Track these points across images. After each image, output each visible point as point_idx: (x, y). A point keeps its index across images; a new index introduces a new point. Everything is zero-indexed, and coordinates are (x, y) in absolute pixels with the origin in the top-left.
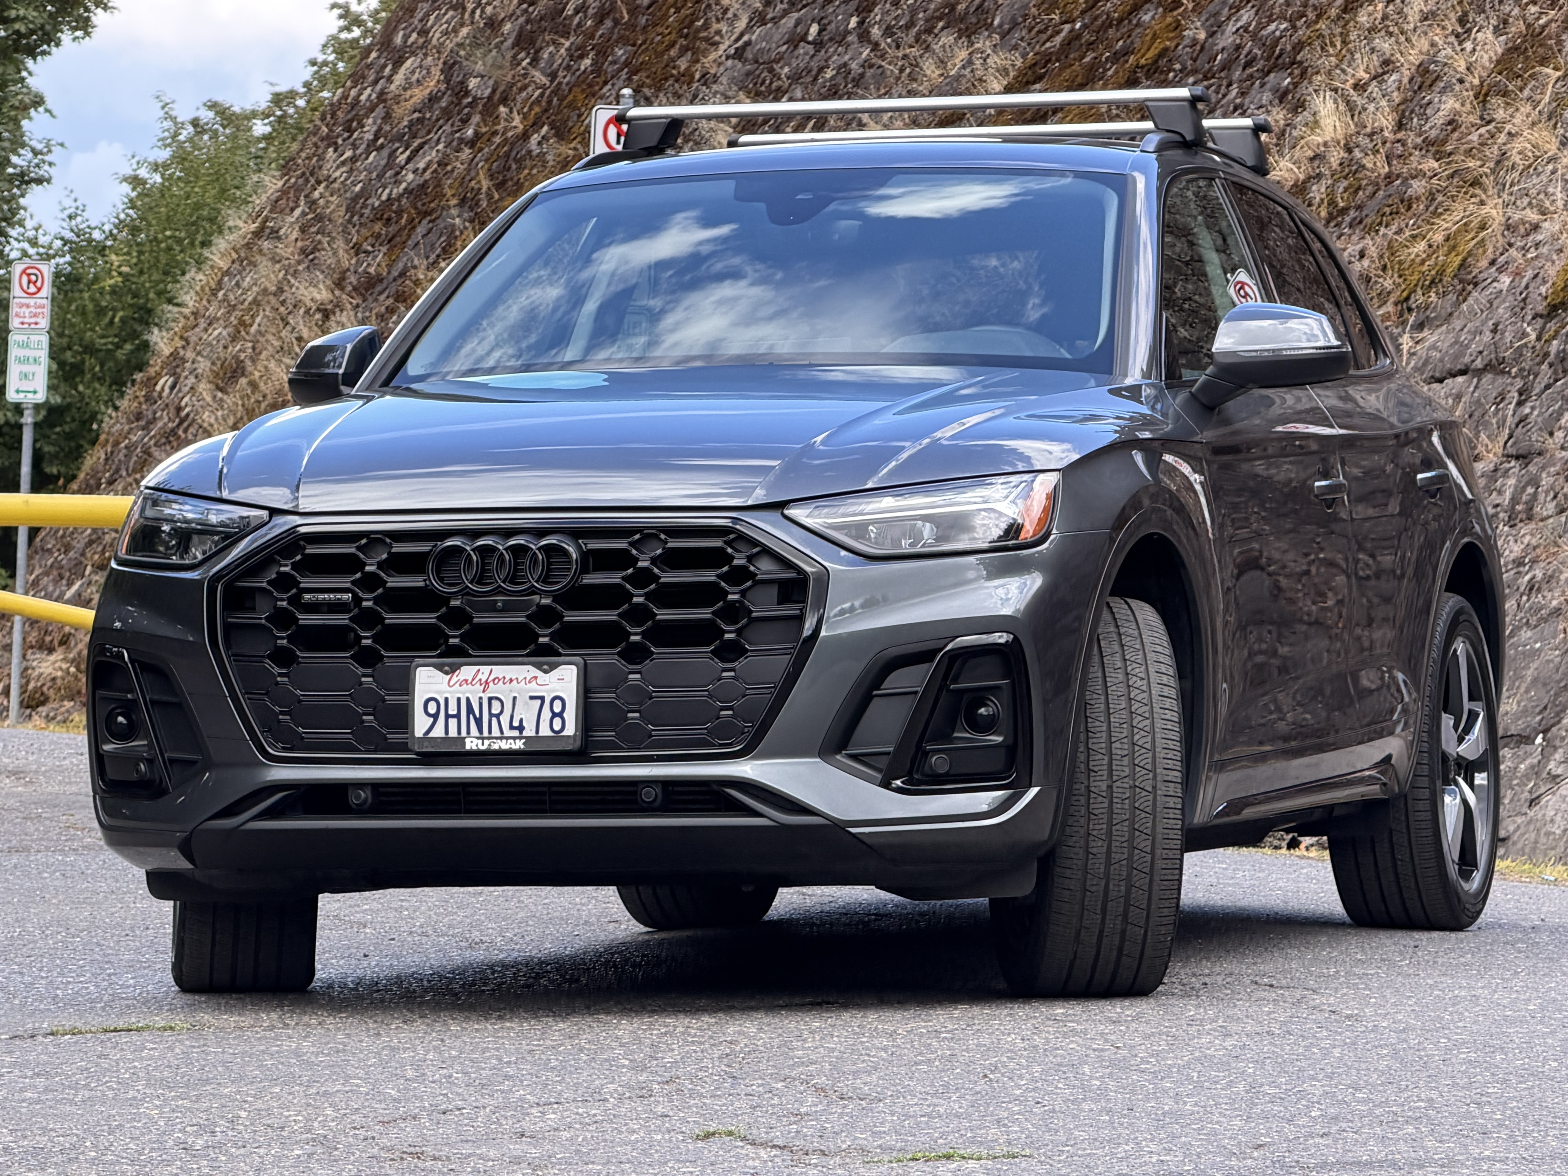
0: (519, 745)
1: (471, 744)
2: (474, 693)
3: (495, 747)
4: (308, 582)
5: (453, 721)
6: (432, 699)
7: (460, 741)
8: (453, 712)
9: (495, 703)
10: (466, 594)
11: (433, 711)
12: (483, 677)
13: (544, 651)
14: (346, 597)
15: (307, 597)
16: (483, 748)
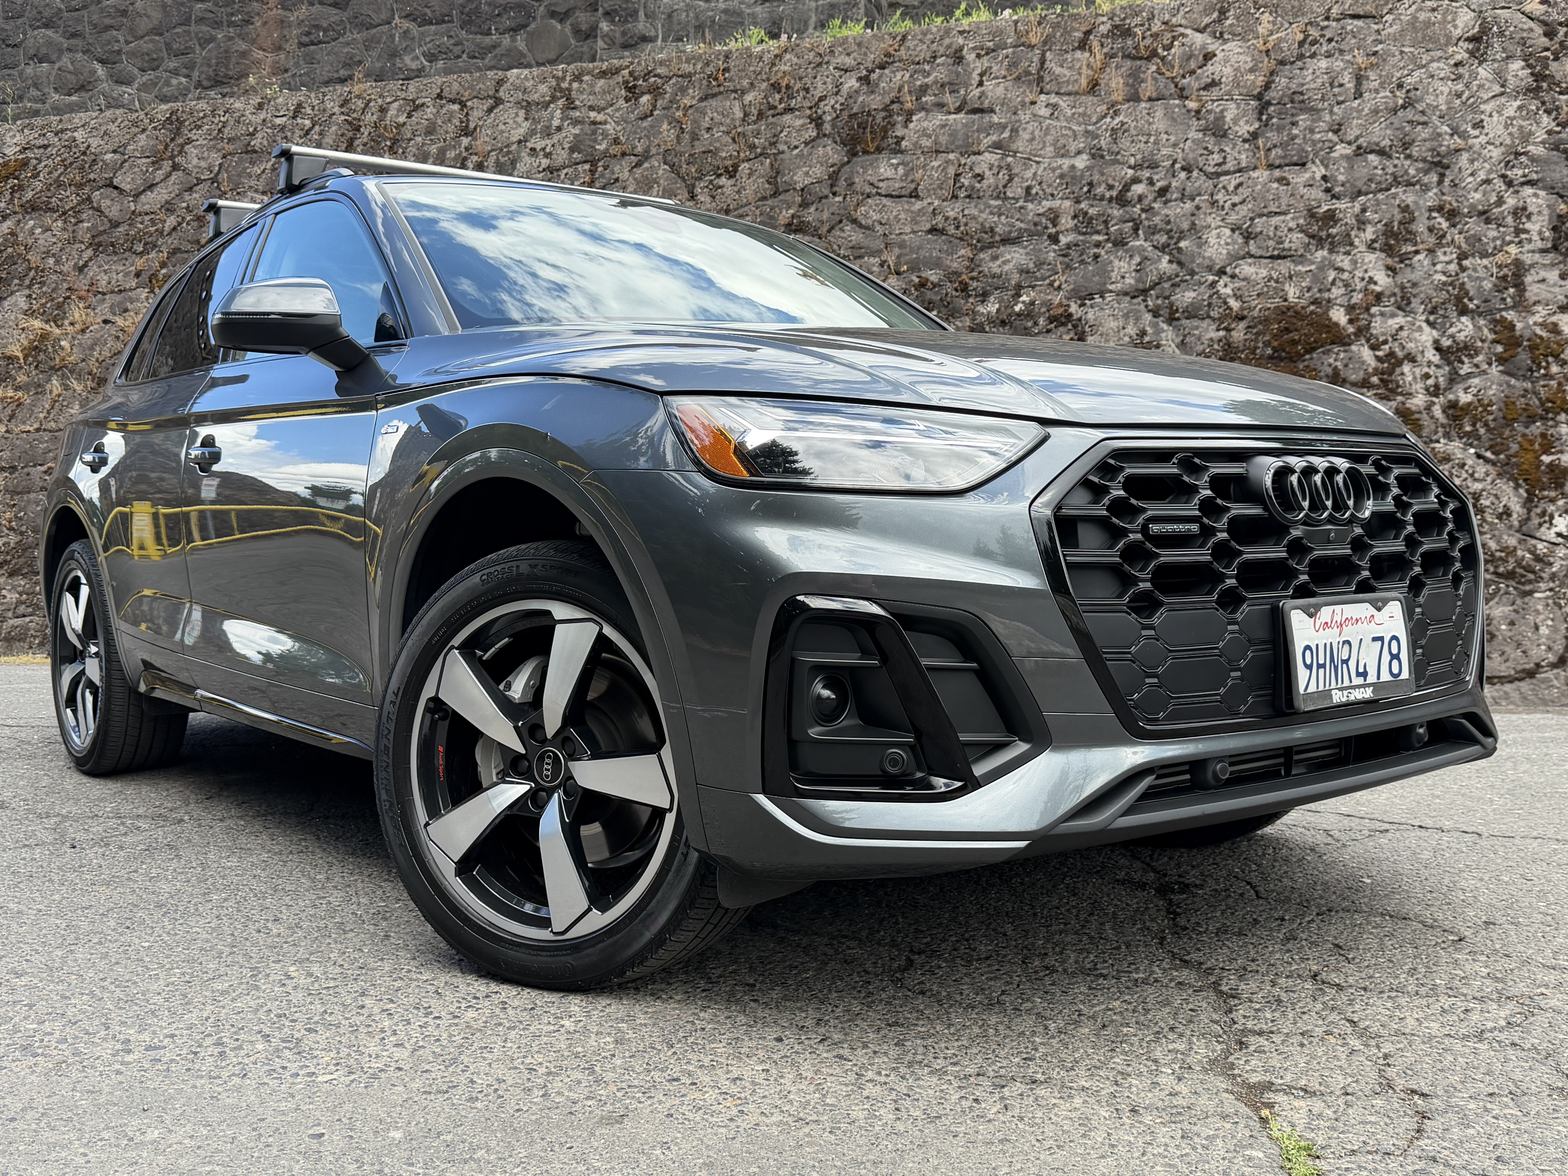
1: (1338, 697)
2: (1334, 638)
3: (1352, 698)
4: (1154, 509)
5: (1321, 671)
6: (1308, 647)
7: (1327, 694)
8: (1321, 662)
9: (1346, 647)
10: (1305, 523)
11: (1308, 662)
12: (1337, 618)
13: (1364, 587)
14: (1195, 528)
15: (1155, 528)
16: (1344, 699)
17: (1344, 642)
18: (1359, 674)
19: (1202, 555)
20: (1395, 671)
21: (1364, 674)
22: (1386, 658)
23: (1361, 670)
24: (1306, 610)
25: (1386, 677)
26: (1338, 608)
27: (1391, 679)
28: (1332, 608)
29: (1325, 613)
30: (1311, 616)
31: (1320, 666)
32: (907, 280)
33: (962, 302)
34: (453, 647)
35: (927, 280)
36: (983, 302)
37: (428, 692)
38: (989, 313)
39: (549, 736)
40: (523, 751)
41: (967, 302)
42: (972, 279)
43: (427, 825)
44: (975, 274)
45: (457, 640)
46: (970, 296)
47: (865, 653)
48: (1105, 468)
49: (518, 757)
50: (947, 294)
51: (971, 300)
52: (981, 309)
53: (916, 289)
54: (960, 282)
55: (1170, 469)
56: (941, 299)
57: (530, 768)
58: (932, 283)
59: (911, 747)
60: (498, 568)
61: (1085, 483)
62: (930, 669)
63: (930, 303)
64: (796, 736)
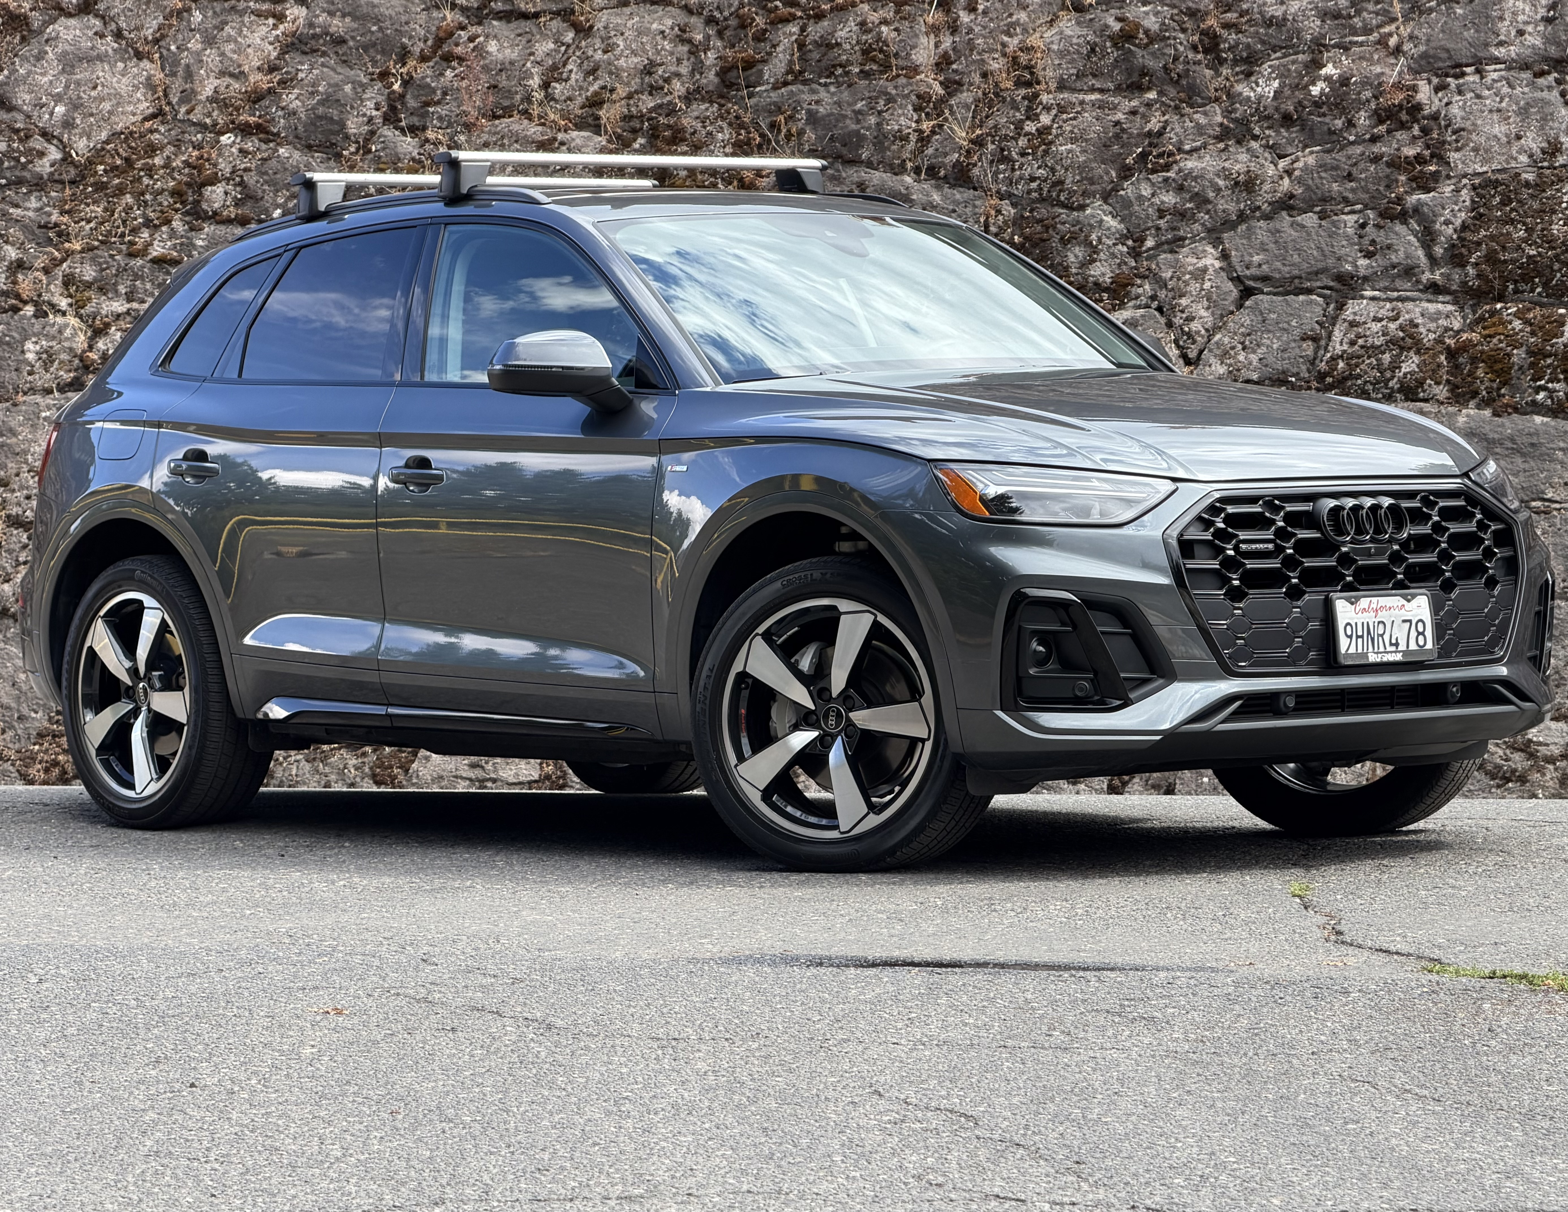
0: (1398, 657)
1: (1373, 658)
2: (1370, 618)
3: (1385, 659)
4: (1243, 535)
5: (1360, 640)
6: (1348, 624)
7: (1365, 655)
8: (1360, 633)
9: (1381, 626)
10: (1351, 543)
11: (1349, 633)
12: (1374, 606)
13: (1400, 585)
14: (1271, 546)
15: (1243, 546)
16: (1378, 660)
17: (1379, 623)
18: (1391, 644)
19: (1274, 564)
20: (1421, 643)
21: (1397, 645)
22: (1413, 634)
23: (1394, 641)
24: (1348, 599)
25: (1413, 646)
26: (1374, 600)
27: (1416, 648)
28: (1369, 599)
29: (1364, 602)
30: (1352, 603)
31: (1358, 637)
32: (1097, 25)
33: (1208, 73)
34: (757, 634)
35: (1138, 26)
36: (1249, 75)
37: (737, 667)
38: (1260, 98)
39: (834, 695)
40: (813, 708)
41: (1218, 74)
42: (1227, 26)
43: (736, 766)
44: (1231, 16)
45: (761, 629)
46: (1222, 62)
47: (1063, 624)
48: (1213, 509)
49: (810, 712)
50: (1176, 59)
51: (1225, 71)
52: (1243, 89)
53: (1115, 45)
54: (1203, 33)
55: (1256, 509)
56: (1165, 68)
57: (818, 720)
58: (1147, 32)
59: (1092, 680)
60: (796, 576)
61: (1199, 519)
62: (1103, 633)
63: (1143, 74)
64: (1020, 674)
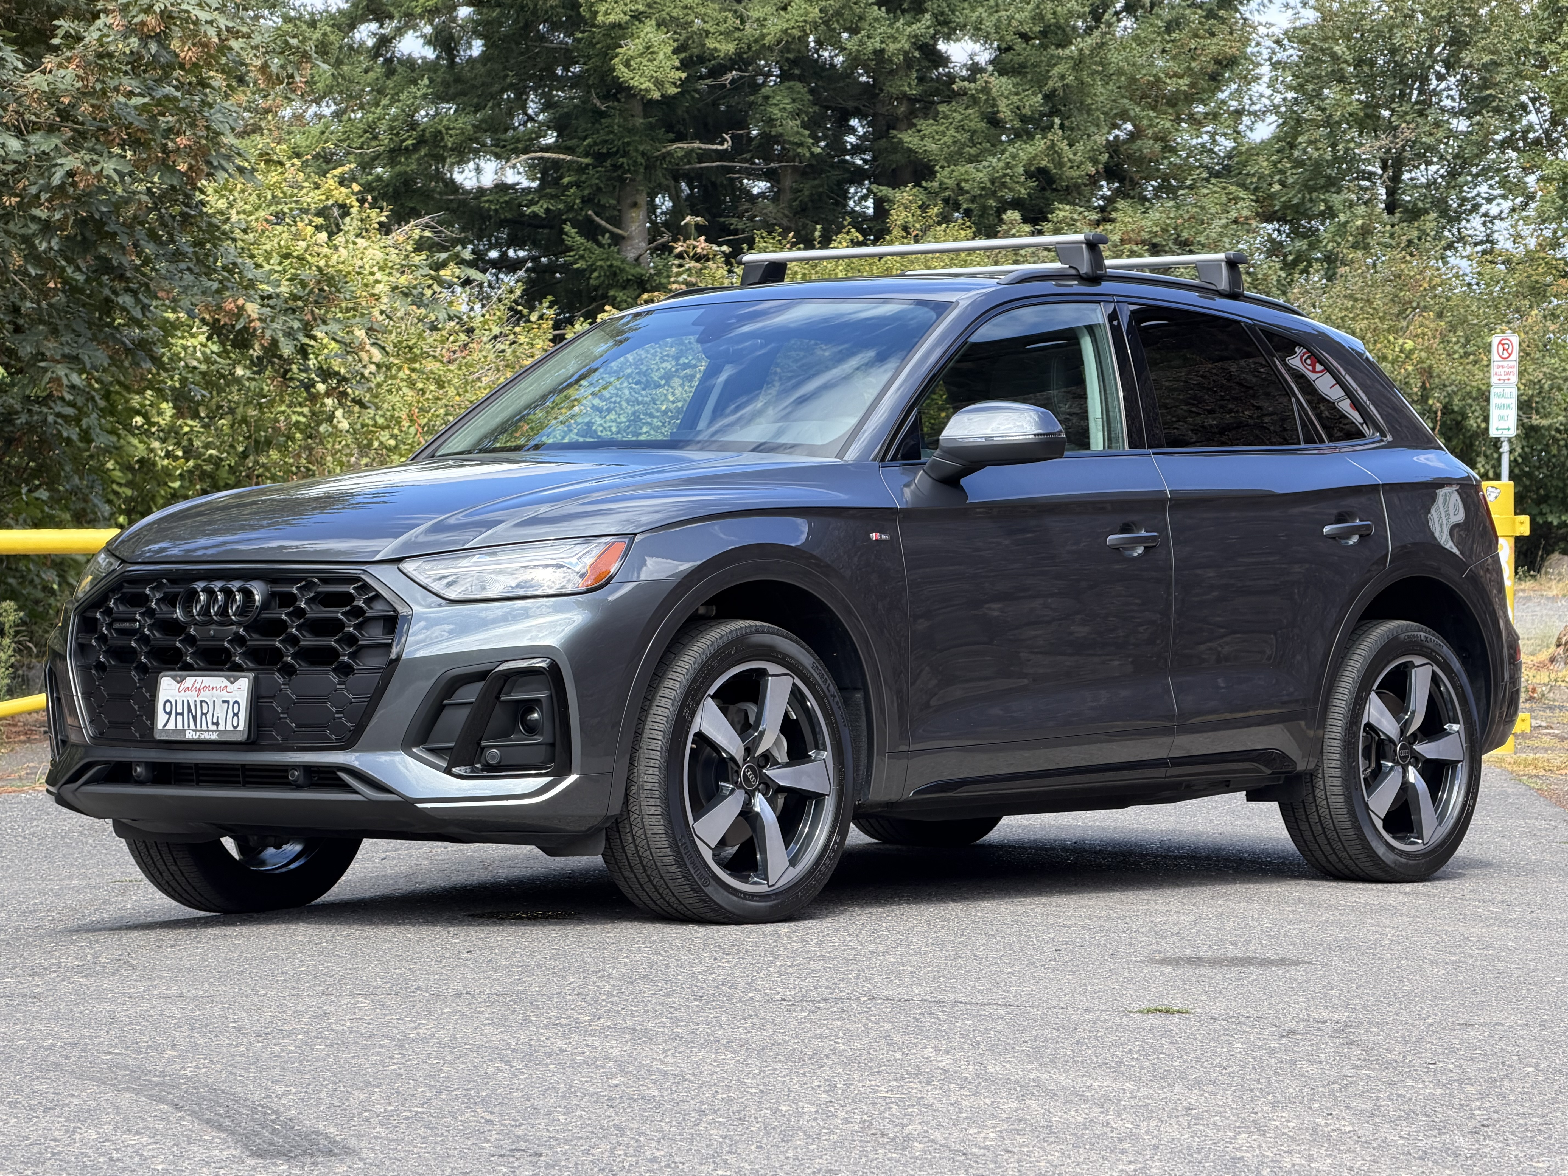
0: (214, 737)
1: (188, 735)
2: (192, 697)
3: (202, 737)
5: (179, 717)
6: (168, 701)
7: (184, 732)
8: (180, 710)
9: (204, 705)
11: (168, 710)
12: (197, 686)
14: (135, 625)
15: (116, 624)
16: (195, 737)
17: (201, 702)
18: (213, 723)
20: (235, 724)
21: (217, 724)
22: (230, 714)
23: (215, 721)
24: (174, 678)
25: (230, 727)
26: (199, 679)
27: (232, 729)
28: (195, 678)
29: (189, 681)
30: (178, 682)
31: (177, 714)
